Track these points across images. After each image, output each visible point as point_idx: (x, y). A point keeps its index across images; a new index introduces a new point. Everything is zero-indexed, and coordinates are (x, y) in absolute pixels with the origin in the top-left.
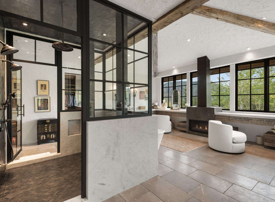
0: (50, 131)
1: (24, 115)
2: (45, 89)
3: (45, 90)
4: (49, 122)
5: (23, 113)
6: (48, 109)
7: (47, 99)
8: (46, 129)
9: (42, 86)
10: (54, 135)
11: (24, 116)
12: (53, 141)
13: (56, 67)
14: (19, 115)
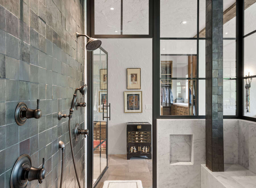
0: (142, 141)
1: (110, 117)
2: (136, 80)
3: (136, 82)
4: (141, 128)
5: (109, 116)
6: (139, 109)
7: (139, 95)
8: (137, 139)
9: (132, 75)
10: (146, 149)
11: (110, 120)
12: (146, 157)
13: (151, 40)
14: (104, 118)
